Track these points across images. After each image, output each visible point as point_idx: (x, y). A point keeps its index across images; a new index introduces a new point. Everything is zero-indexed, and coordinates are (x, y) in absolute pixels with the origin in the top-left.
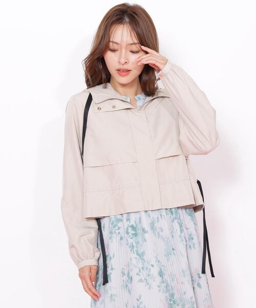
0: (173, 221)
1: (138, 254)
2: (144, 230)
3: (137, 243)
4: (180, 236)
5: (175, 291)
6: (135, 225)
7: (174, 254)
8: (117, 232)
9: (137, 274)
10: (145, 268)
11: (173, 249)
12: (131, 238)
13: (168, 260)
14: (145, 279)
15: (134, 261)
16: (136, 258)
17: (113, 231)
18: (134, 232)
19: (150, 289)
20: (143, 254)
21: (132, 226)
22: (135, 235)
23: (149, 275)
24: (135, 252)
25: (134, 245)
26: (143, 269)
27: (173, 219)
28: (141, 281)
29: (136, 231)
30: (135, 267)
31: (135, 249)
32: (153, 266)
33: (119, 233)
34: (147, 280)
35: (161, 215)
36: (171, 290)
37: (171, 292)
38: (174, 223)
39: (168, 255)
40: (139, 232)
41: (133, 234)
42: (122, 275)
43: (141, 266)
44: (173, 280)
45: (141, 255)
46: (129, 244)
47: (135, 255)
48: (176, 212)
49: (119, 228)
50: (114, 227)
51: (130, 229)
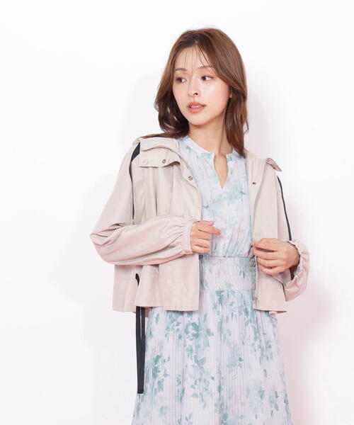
0: (246, 324)
1: (196, 361)
2: (208, 331)
3: (198, 346)
4: (253, 345)
5: (229, 412)
6: (197, 324)
7: (240, 365)
8: (175, 328)
9: (192, 386)
10: (202, 380)
11: (240, 359)
12: (192, 340)
13: (229, 372)
14: (200, 394)
15: (190, 370)
16: (193, 366)
17: (171, 327)
18: (195, 332)
19: (204, 407)
20: (203, 361)
21: (194, 324)
22: (197, 336)
23: (206, 390)
24: (194, 359)
25: (194, 348)
26: (200, 380)
27: (248, 321)
28: (195, 395)
29: (198, 331)
30: (191, 377)
31: (194, 354)
32: (213, 378)
33: (178, 330)
34: (202, 396)
35: (232, 314)
36: (225, 409)
37: (225, 412)
38: (247, 328)
39: (231, 365)
40: (203, 332)
41: (194, 335)
42: (177, 383)
43: (198, 376)
44: (230, 398)
45: (200, 363)
46: (188, 346)
47: (193, 362)
48: (252, 314)
49: (178, 324)
50: (173, 321)
51: (190, 328)
